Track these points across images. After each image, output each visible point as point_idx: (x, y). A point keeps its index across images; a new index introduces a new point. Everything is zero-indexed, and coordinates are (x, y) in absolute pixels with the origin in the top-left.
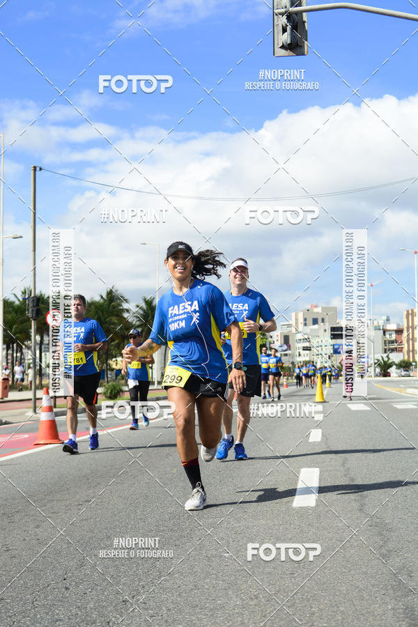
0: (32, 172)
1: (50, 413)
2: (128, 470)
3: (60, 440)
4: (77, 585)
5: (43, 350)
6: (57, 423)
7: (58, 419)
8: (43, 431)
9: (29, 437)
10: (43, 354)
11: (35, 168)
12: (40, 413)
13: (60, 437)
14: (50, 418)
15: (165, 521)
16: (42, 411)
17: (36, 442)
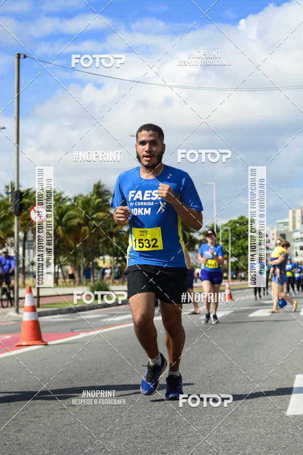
0: (16, 60)
1: (33, 313)
2: (114, 374)
3: (43, 342)
5: (26, 246)
6: (41, 324)
7: (41, 319)
8: (26, 332)
9: (10, 339)
10: (27, 251)
11: (19, 55)
12: (22, 314)
13: (44, 339)
14: (33, 319)
15: (152, 427)
16: (25, 311)
17: (19, 343)
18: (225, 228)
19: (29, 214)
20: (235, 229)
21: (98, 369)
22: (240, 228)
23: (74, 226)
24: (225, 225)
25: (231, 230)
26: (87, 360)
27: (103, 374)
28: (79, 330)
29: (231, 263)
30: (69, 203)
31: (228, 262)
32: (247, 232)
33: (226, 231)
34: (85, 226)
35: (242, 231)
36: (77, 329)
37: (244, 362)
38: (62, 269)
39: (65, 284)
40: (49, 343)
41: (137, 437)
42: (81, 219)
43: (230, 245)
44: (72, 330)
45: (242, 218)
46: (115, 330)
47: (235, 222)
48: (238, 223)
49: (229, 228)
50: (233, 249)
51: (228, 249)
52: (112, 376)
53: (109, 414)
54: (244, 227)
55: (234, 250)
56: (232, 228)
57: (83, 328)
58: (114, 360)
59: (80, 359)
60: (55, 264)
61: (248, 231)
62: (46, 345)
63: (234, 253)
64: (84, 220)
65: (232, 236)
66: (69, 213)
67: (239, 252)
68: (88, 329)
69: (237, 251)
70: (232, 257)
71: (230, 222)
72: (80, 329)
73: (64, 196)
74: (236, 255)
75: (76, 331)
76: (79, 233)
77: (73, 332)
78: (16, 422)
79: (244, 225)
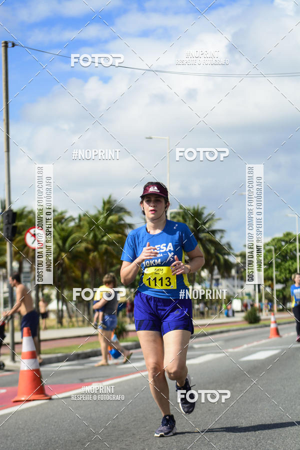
0: (3, 49)
1: (32, 361)
2: (135, 432)
3: (46, 396)
6: (43, 374)
7: (43, 369)
8: (24, 383)
9: (6, 393)
11: (6, 43)
12: (19, 362)
13: (47, 392)
14: (33, 367)
16: (23, 358)
17: (16, 399)
18: (268, 248)
19: (24, 239)
20: (280, 248)
21: (115, 427)
22: (285, 246)
23: (80, 252)
24: (268, 244)
25: (276, 250)
26: (101, 416)
27: (122, 432)
28: (90, 380)
29: (277, 291)
30: (72, 224)
31: (272, 290)
32: (295, 252)
33: (269, 251)
34: (94, 251)
35: (289, 251)
36: (88, 378)
37: (297, 412)
38: (67, 306)
39: (71, 324)
40: (54, 397)
42: (88, 243)
43: (274, 269)
44: (82, 380)
45: (288, 234)
46: (136, 379)
47: (280, 240)
48: (284, 241)
49: (273, 248)
50: (278, 273)
51: (272, 273)
52: (134, 434)
54: (291, 246)
55: (280, 275)
56: (276, 247)
57: (96, 378)
58: (135, 416)
59: (92, 415)
60: (58, 300)
61: (296, 250)
62: (50, 399)
63: (279, 278)
64: (92, 244)
65: (277, 257)
66: (73, 236)
67: (286, 277)
68: (101, 379)
69: (283, 275)
70: (277, 283)
71: (274, 240)
72: (92, 378)
73: (67, 216)
74: (282, 280)
75: (86, 381)
76: (87, 260)
77: (82, 382)
79: (290, 243)
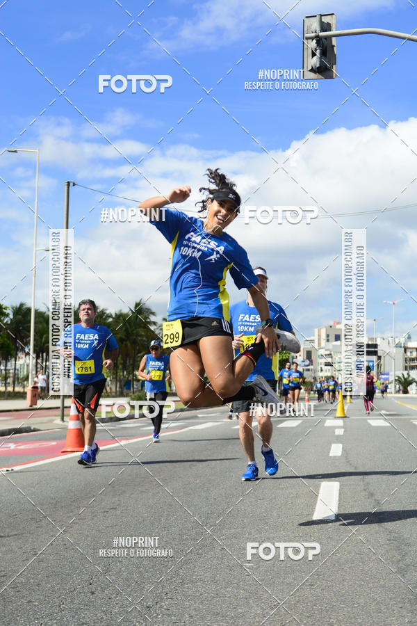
0: (66, 187)
4: (102, 590)
8: (71, 439)
9: (56, 445)
11: (69, 183)
12: (68, 422)
14: (78, 427)
15: (188, 530)
16: (71, 419)
17: (64, 450)
30: (110, 320)
41: (174, 539)
53: (148, 517)
78: (61, 523)
